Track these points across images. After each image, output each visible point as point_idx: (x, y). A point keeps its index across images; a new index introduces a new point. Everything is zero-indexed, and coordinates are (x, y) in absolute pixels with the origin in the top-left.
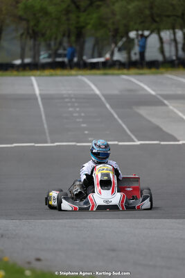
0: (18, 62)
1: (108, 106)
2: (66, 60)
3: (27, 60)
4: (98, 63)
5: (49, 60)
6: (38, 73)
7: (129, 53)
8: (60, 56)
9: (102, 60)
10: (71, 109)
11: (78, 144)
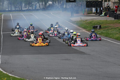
0: (7, 10)
2: (18, 9)
3: (9, 9)
4: (25, 10)
5: (14, 9)
6: (12, 12)
7: (32, 7)
8: (17, 8)
9: (26, 9)
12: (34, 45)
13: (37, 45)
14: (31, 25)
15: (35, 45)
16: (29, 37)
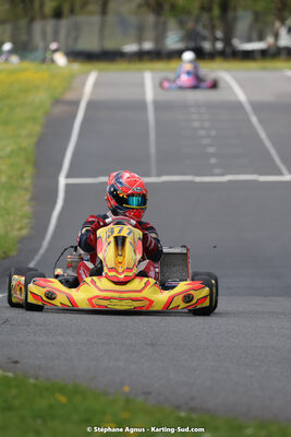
1: (254, 120)
10: (196, 124)
11: (198, 179)
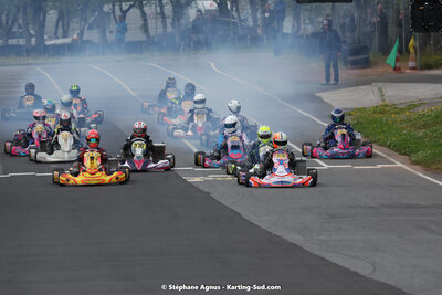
12: (68, 180)
13: (79, 179)
14: (71, 92)
15: (73, 180)
16: (51, 146)
